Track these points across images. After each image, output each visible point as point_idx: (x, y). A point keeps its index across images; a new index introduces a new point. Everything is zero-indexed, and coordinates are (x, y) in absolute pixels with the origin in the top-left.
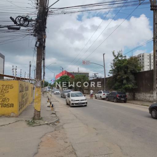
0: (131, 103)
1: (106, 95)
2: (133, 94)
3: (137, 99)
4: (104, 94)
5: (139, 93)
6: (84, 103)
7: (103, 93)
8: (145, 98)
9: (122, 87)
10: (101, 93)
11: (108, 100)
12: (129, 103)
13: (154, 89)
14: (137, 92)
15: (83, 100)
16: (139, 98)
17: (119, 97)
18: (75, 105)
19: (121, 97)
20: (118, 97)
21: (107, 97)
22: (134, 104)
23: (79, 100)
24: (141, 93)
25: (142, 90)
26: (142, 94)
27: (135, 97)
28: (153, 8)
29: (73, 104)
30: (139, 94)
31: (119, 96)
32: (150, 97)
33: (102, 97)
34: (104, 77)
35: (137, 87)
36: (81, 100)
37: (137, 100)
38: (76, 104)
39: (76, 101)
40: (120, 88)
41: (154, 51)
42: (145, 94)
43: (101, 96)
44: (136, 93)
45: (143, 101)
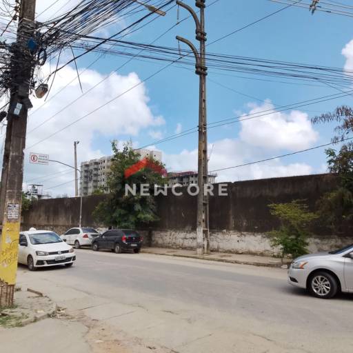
0: (149, 253)
1: (91, 237)
2: (147, 234)
3: (157, 243)
4: (86, 236)
5: (161, 231)
6: (69, 259)
7: (82, 233)
8: (174, 241)
9: (128, 219)
10: (77, 232)
11: (97, 250)
12: (143, 252)
13: (198, 223)
14: (156, 230)
15: (67, 252)
16: (160, 241)
17: (127, 240)
18: (46, 265)
19: (130, 240)
20: (124, 241)
21: (94, 242)
22: (156, 254)
23: (56, 253)
24: (167, 231)
25: (167, 224)
26: (169, 233)
27: (153, 239)
28: (199, 70)
29: (40, 262)
30: (162, 234)
31: (125, 239)
32: (185, 238)
33: (81, 243)
34: (74, 196)
35: (159, 219)
36: (63, 252)
37: (157, 246)
38: (48, 262)
39: (51, 253)
40: (125, 221)
41: (199, 150)
42: (173, 233)
43: (77, 241)
44: (153, 232)
45: (169, 247)
